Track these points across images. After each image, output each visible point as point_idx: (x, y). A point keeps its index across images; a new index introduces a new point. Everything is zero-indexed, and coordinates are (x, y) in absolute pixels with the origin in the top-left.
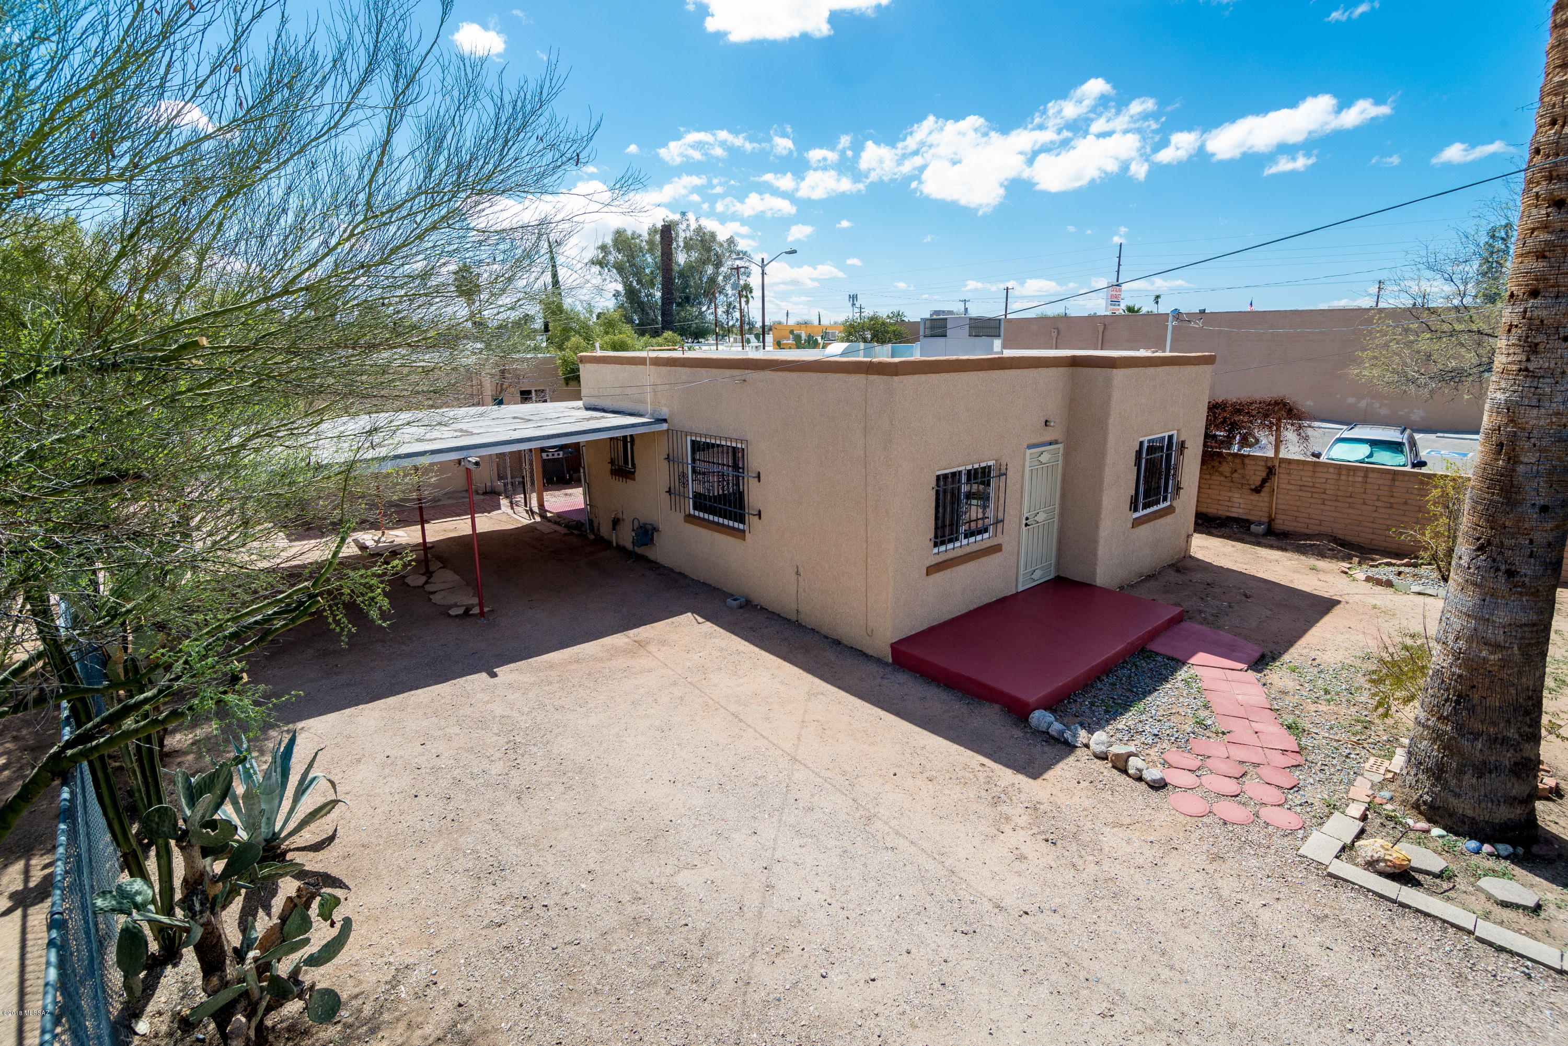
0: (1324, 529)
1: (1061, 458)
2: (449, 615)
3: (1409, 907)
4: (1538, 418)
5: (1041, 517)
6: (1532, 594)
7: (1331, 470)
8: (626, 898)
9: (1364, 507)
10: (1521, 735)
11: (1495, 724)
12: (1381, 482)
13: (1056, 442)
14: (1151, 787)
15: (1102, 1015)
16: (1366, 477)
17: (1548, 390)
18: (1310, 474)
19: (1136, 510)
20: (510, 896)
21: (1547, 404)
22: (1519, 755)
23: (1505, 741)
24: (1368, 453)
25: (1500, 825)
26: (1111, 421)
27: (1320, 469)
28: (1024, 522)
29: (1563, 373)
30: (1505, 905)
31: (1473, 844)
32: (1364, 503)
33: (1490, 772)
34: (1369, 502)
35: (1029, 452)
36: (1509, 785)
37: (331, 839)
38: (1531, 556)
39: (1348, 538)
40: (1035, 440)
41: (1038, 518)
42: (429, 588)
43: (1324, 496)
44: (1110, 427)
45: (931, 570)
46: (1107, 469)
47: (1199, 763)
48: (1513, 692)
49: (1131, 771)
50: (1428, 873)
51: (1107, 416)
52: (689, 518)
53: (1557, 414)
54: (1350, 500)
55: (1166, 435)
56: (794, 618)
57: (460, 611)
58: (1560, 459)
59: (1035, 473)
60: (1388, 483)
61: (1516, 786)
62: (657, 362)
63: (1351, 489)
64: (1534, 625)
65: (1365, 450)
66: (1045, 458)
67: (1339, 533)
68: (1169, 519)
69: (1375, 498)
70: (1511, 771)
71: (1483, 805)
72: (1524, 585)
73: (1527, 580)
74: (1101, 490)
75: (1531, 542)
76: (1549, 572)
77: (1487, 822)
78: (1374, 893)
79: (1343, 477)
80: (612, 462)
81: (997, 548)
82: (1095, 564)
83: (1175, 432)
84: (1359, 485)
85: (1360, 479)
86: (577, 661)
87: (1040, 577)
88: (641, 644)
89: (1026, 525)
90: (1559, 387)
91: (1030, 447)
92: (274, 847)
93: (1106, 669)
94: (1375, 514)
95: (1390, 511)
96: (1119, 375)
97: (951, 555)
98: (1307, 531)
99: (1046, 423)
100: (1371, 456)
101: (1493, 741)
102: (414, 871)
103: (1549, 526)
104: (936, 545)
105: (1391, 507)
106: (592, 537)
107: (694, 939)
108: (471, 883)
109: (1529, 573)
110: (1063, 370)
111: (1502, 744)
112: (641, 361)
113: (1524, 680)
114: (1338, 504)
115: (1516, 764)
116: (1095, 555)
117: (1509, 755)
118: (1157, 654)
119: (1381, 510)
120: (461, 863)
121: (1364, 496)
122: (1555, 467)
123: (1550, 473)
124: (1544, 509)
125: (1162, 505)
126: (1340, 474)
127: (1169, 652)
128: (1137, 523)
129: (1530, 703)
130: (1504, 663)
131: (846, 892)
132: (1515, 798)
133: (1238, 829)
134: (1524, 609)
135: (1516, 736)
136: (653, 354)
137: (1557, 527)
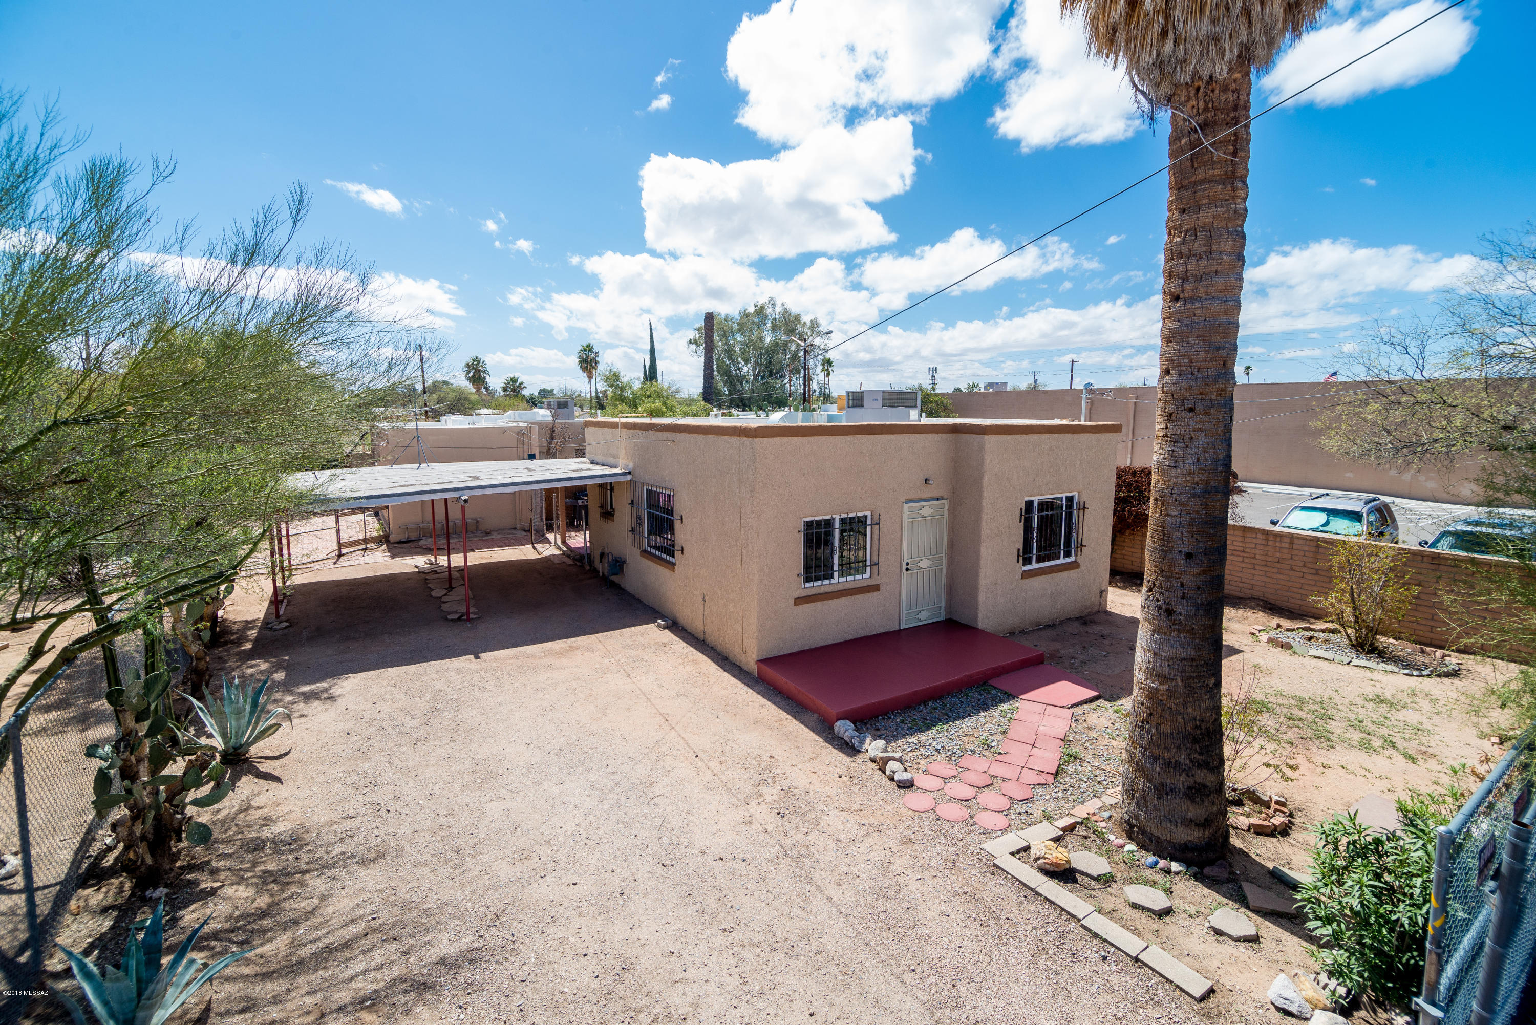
0: (1257, 594)
1: (946, 512)
2: (447, 619)
3: (1041, 895)
4: (1176, 477)
5: (925, 564)
6: (1188, 631)
7: (1259, 536)
8: (443, 812)
9: (1291, 573)
10: (1191, 761)
11: (1168, 749)
12: (1306, 548)
13: (942, 498)
14: (899, 787)
15: (724, 931)
16: (1292, 543)
17: (1181, 453)
18: (1241, 539)
19: (1027, 561)
20: (369, 803)
21: (1181, 465)
22: (1191, 780)
23: (1177, 766)
24: (1323, 521)
25: (1180, 845)
26: (985, 481)
27: (1249, 535)
28: (904, 567)
29: (1192, 438)
30: (1135, 906)
31: (1151, 859)
32: (1292, 569)
33: (1167, 794)
34: (1297, 569)
35: (906, 506)
36: (1185, 808)
37: (286, 754)
38: (1183, 598)
39: (1279, 603)
40: (913, 496)
41: (921, 564)
42: (445, 599)
43: (1254, 561)
44: (985, 486)
45: (799, 601)
46: (983, 523)
47: (955, 773)
48: (1181, 720)
49: (888, 772)
50: (1088, 875)
51: (981, 477)
52: (645, 553)
53: (1190, 473)
54: (1278, 565)
55: (1064, 495)
56: (701, 637)
57: (456, 616)
58: (1197, 512)
59: (915, 525)
60: (1313, 549)
61: (1191, 809)
62: (627, 426)
63: (1278, 555)
64: (1193, 660)
65: (1322, 517)
66: (926, 511)
67: (1270, 598)
68: (1072, 573)
69: (1301, 564)
70: (1185, 794)
71: (1164, 824)
72: (1180, 623)
73: (1182, 618)
74: (979, 542)
75: (1182, 585)
76: (1201, 612)
77: (1169, 842)
78: (1021, 882)
79: (1270, 543)
80: (601, 507)
81: (876, 588)
82: (977, 609)
83: (1075, 494)
84: (1285, 551)
85: (1287, 545)
86: (516, 657)
87: (925, 617)
88: (572, 649)
89: (907, 570)
90: (1189, 451)
91: (907, 501)
92: (239, 754)
93: (936, 695)
94: (1302, 581)
95: (1317, 578)
96: (991, 441)
97: (822, 590)
98: (1240, 595)
99: (926, 481)
100: (1327, 524)
101: (1168, 764)
102: (320, 779)
103: (1196, 571)
104: (807, 580)
105: (1317, 574)
106: (588, 568)
107: (471, 843)
108: (350, 790)
109: (1183, 612)
110: (944, 435)
111: (1175, 768)
112: (613, 425)
113: (1190, 710)
114: (1267, 569)
115: (1189, 788)
116: (977, 600)
117: (1182, 779)
118: (995, 688)
119: (1306, 576)
120: (353, 778)
121: (1291, 562)
122: (1193, 520)
123: (1191, 523)
124: (1189, 556)
125: (1062, 561)
126: (1267, 540)
127: (1006, 689)
128: (1026, 575)
129: (1199, 732)
130: (1171, 693)
131: (598, 829)
132: (1191, 821)
133: (946, 825)
134: (1182, 645)
135: (1187, 762)
136: (624, 420)
137: (1204, 572)
